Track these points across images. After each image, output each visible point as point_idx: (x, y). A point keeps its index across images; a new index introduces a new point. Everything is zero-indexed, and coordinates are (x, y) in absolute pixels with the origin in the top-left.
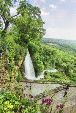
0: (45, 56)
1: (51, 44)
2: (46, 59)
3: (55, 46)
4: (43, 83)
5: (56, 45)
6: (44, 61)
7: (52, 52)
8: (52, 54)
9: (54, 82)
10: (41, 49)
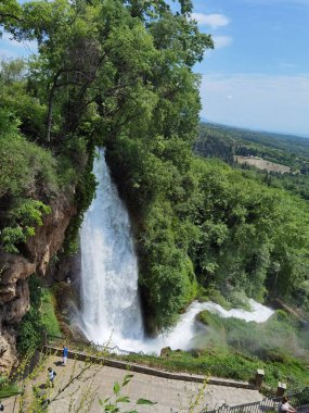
0: (209, 223)
1: (258, 163)
2: (214, 245)
3: (278, 175)
4: (167, 376)
5: (283, 169)
6: (198, 254)
7: (250, 207)
8: (251, 218)
9: (234, 375)
10: (187, 184)
